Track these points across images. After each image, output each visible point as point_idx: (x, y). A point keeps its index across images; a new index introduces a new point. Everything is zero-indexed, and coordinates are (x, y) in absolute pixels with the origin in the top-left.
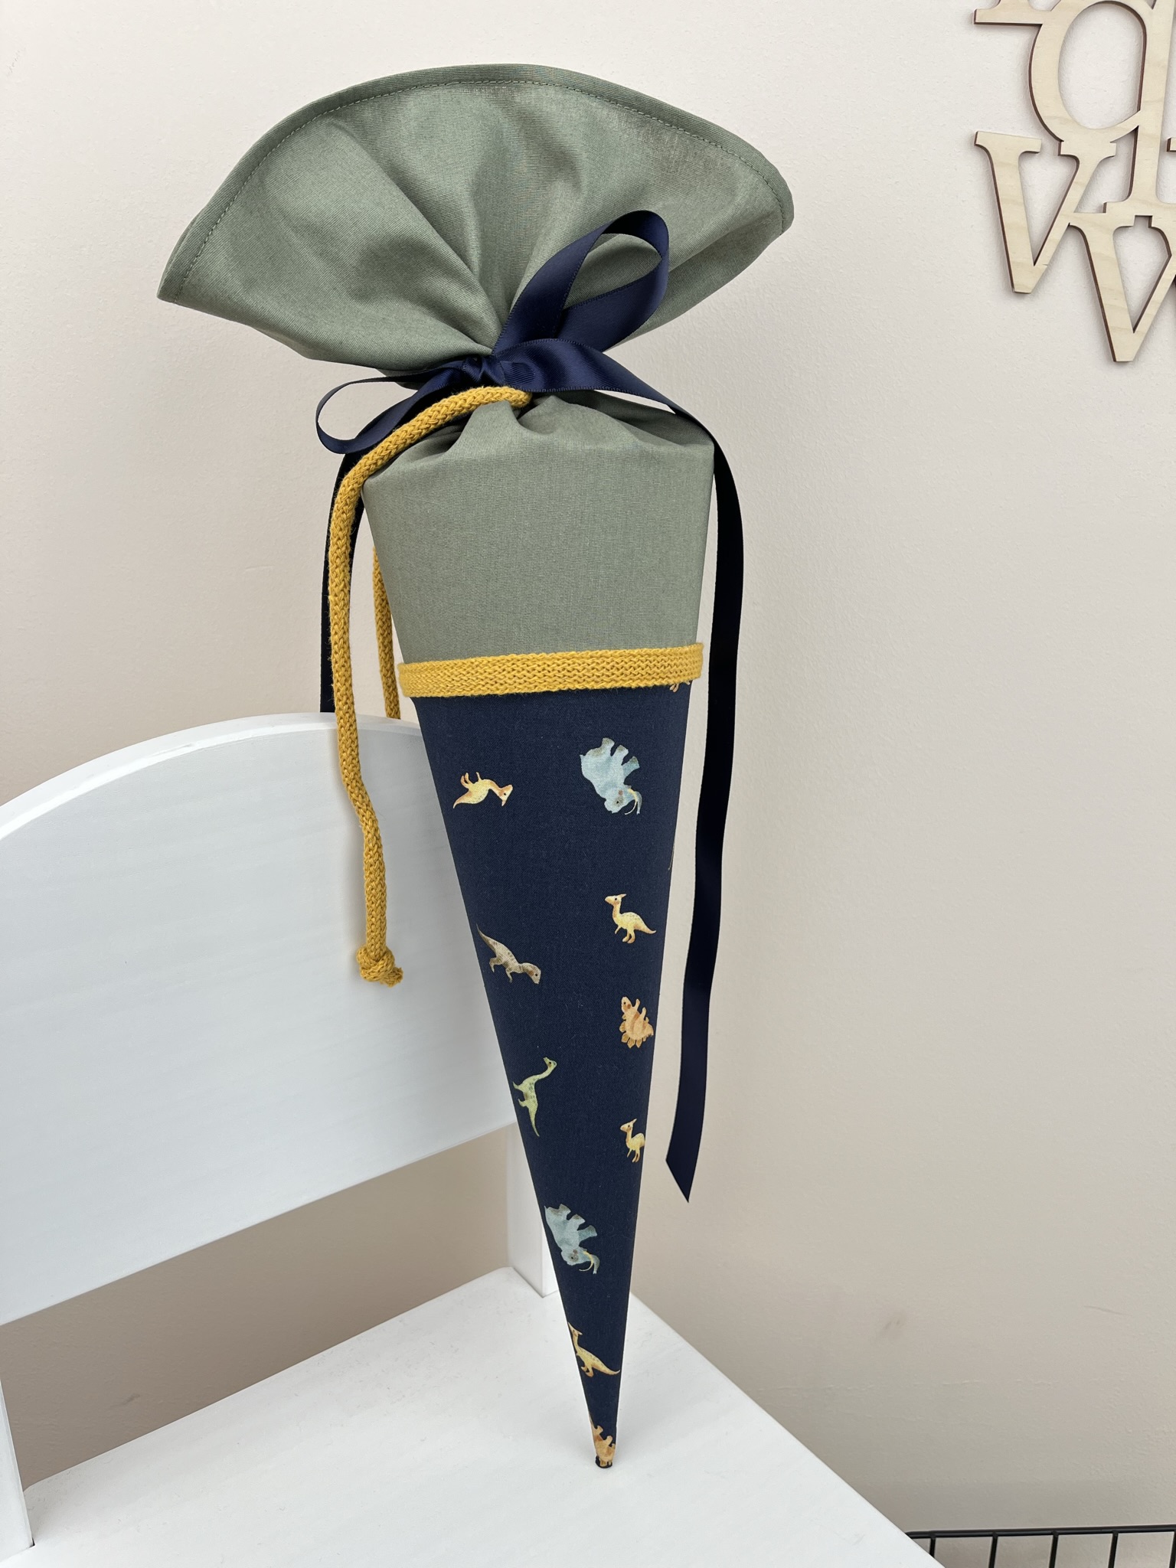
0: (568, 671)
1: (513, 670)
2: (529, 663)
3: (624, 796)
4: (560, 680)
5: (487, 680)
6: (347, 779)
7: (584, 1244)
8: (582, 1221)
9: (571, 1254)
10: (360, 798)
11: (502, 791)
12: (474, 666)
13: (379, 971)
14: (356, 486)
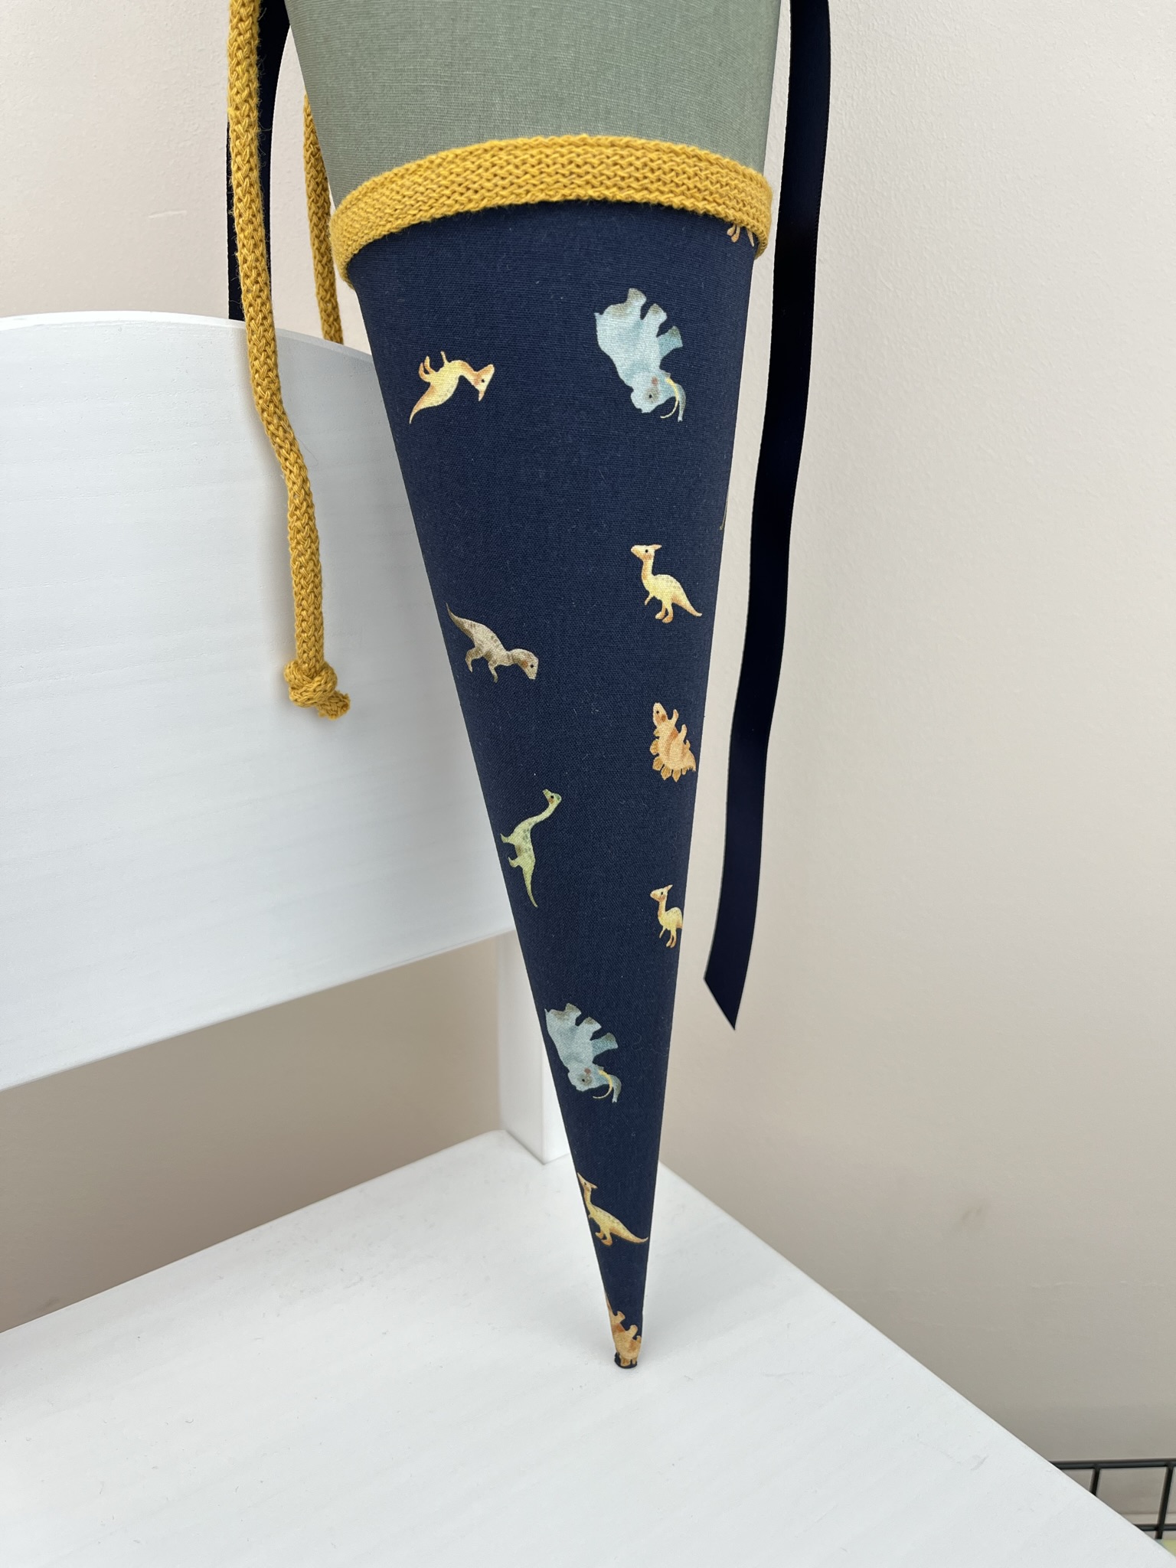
1: (494, 165)
2: (517, 152)
3: (659, 387)
4: (565, 182)
5: (455, 188)
6: (261, 401)
7: (601, 1060)
8: (597, 1026)
9: (582, 1075)
10: (281, 433)
11: (478, 376)
12: (434, 166)
13: (315, 691)
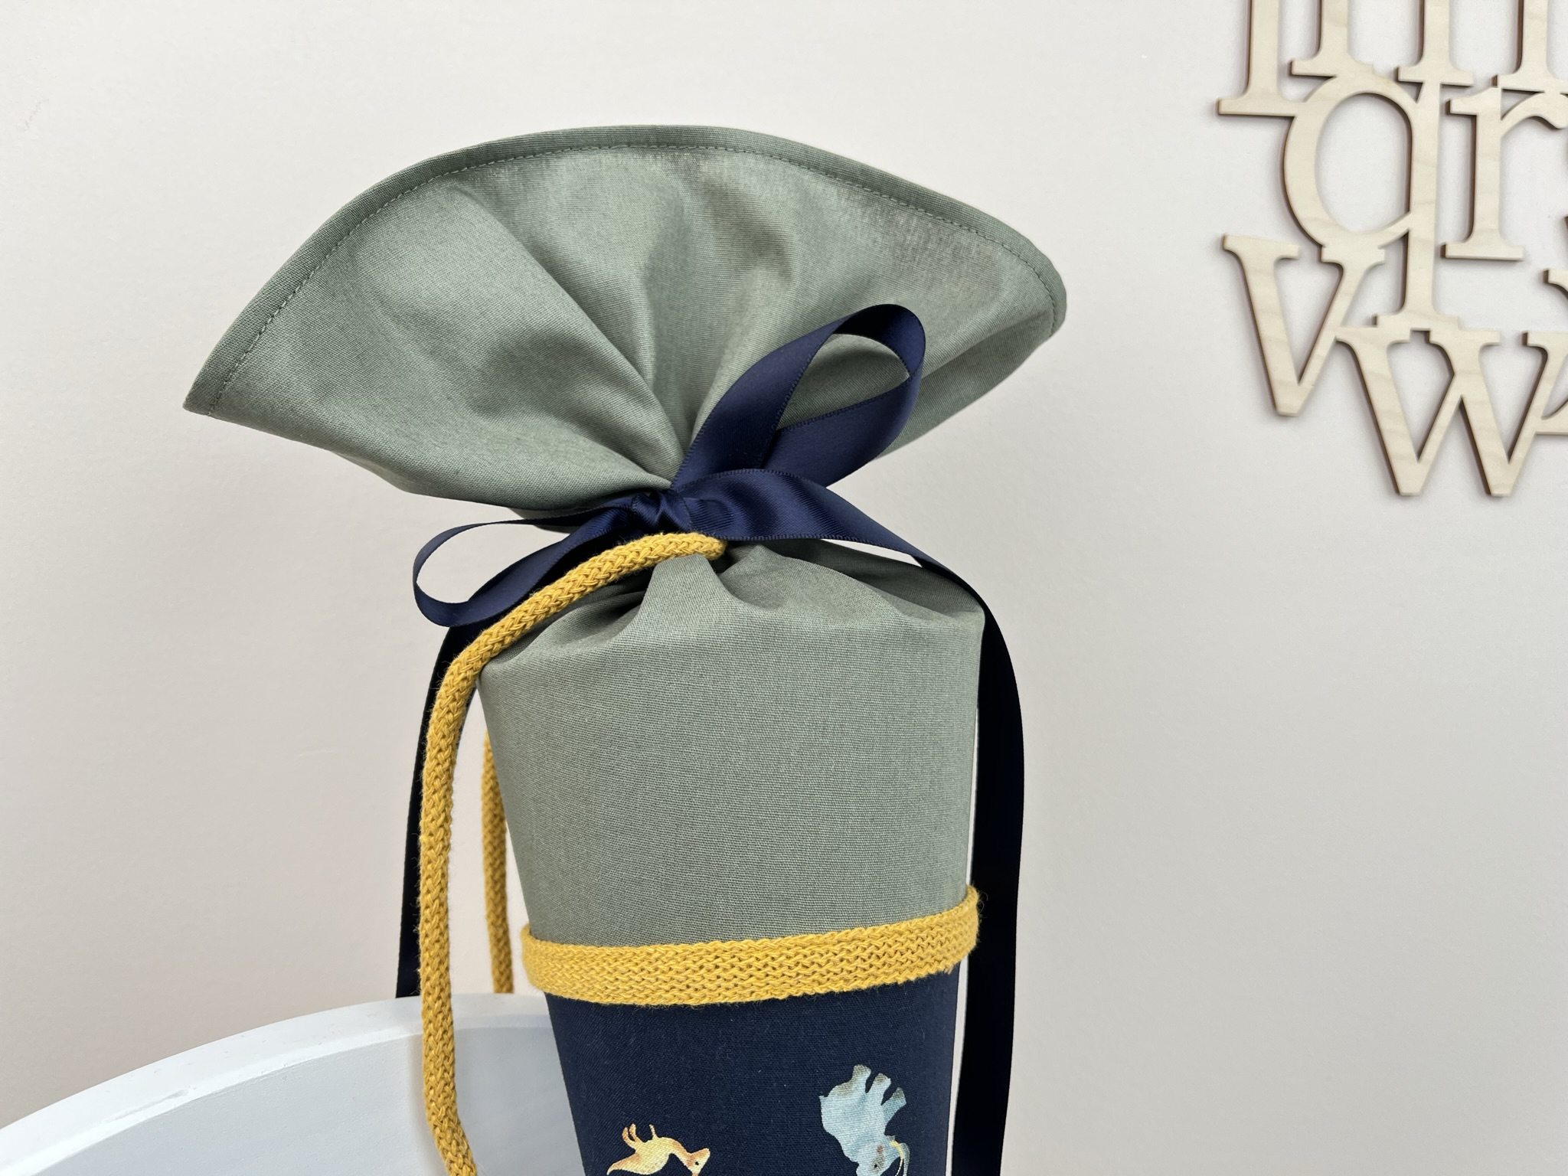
0: (804, 966)
1: (717, 967)
2: (742, 955)
3: (884, 1154)
4: (791, 981)
5: (673, 983)
6: (434, 1118)
10: (454, 1148)
11: (692, 1157)
12: (652, 958)
14: (470, 673)
